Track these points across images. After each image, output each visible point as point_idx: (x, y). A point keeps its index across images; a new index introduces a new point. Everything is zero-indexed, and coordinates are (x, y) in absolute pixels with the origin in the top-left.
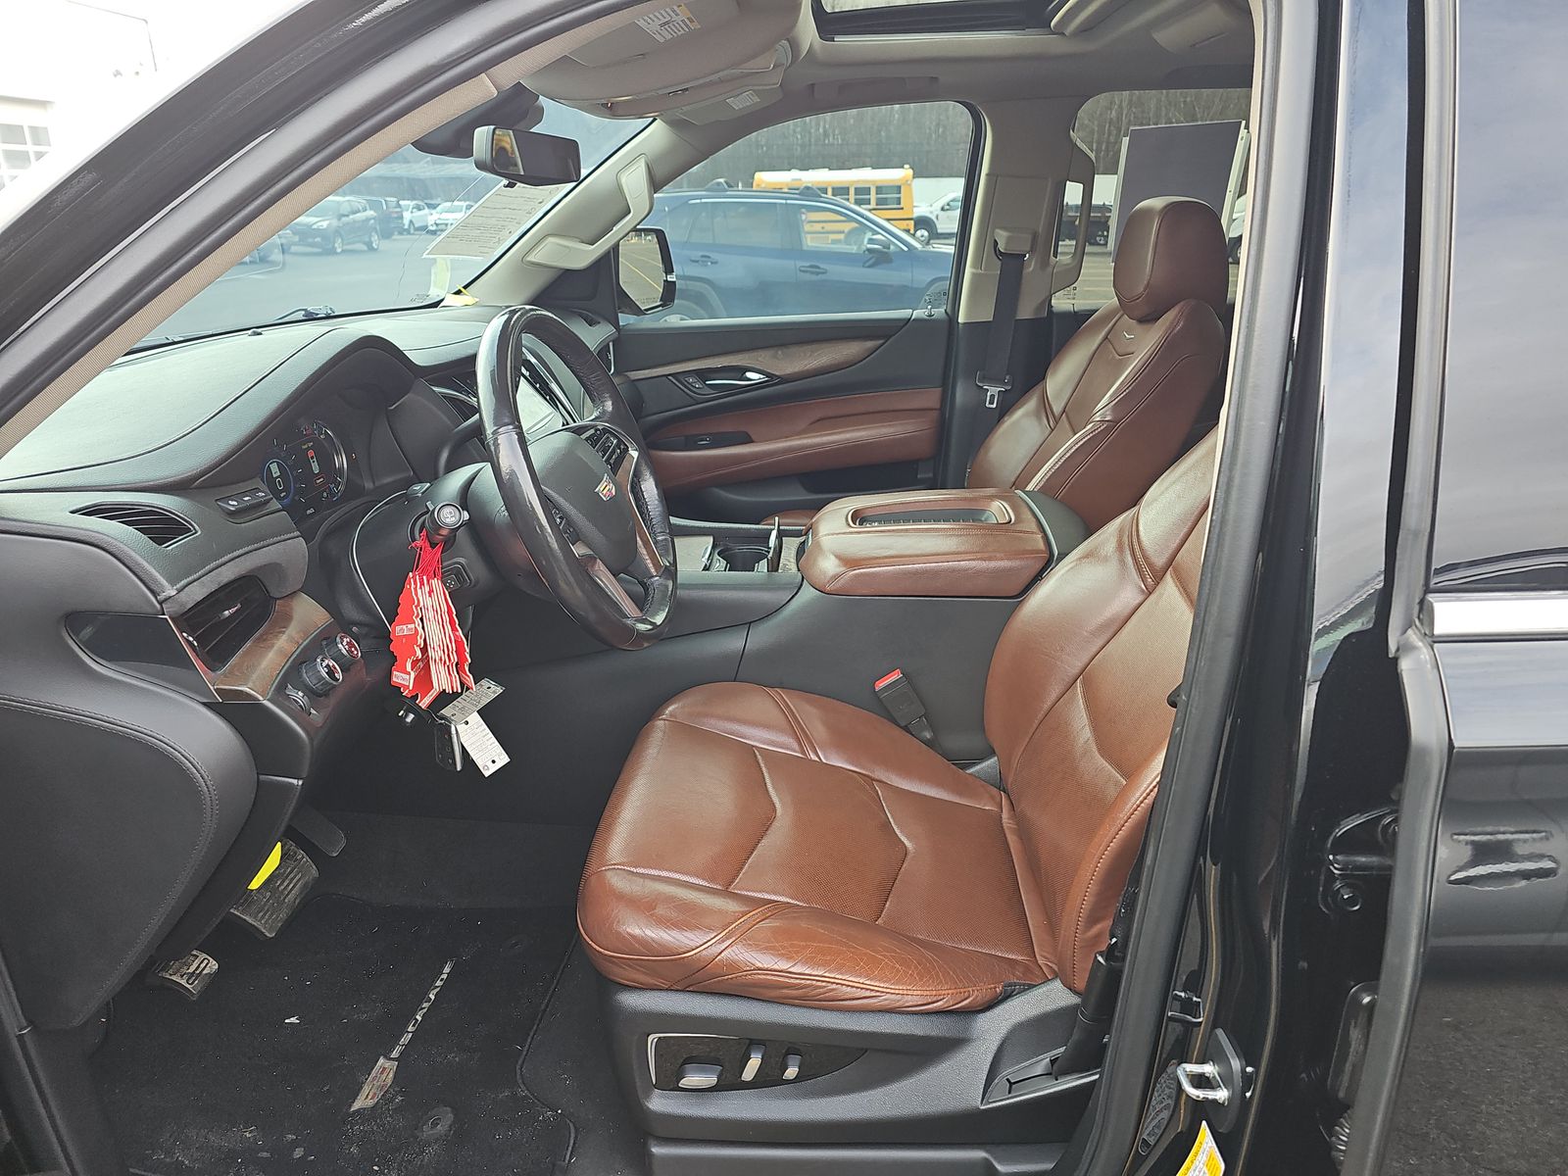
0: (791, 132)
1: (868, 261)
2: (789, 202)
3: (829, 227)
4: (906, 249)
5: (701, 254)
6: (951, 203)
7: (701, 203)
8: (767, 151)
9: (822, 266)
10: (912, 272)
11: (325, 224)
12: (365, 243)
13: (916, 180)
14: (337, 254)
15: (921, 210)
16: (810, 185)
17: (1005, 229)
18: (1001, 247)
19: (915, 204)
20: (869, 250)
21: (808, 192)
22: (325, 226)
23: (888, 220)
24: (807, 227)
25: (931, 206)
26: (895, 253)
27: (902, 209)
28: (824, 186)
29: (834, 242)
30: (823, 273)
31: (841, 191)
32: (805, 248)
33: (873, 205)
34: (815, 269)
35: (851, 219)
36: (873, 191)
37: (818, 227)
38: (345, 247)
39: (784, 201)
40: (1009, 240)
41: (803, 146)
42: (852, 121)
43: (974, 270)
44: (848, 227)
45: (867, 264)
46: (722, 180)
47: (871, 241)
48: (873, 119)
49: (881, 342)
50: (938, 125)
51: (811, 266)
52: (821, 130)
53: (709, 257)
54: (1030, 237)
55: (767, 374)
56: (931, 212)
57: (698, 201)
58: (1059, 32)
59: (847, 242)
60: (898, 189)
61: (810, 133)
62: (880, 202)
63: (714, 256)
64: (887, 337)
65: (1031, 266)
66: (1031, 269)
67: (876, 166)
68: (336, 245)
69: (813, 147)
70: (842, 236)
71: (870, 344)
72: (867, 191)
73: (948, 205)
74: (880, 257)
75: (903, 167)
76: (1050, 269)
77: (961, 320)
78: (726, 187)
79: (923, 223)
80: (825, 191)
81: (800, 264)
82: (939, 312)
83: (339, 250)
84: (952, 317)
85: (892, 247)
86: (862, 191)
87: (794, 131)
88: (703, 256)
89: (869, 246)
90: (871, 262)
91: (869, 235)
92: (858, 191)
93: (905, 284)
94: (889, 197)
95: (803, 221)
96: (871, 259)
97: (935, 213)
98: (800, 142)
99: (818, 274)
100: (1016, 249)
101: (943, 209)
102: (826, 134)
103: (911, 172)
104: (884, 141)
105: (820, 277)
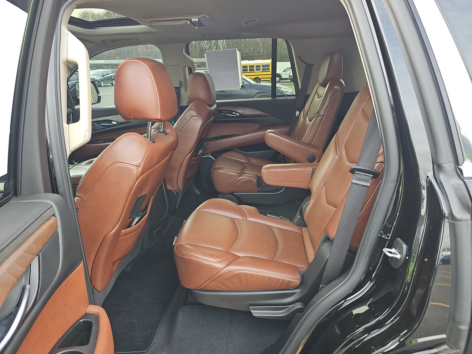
11: (99, 78)
12: (111, 83)
14: (102, 86)
22: (99, 79)
38: (105, 85)
55: (118, 122)
68: (102, 84)
83: (103, 86)
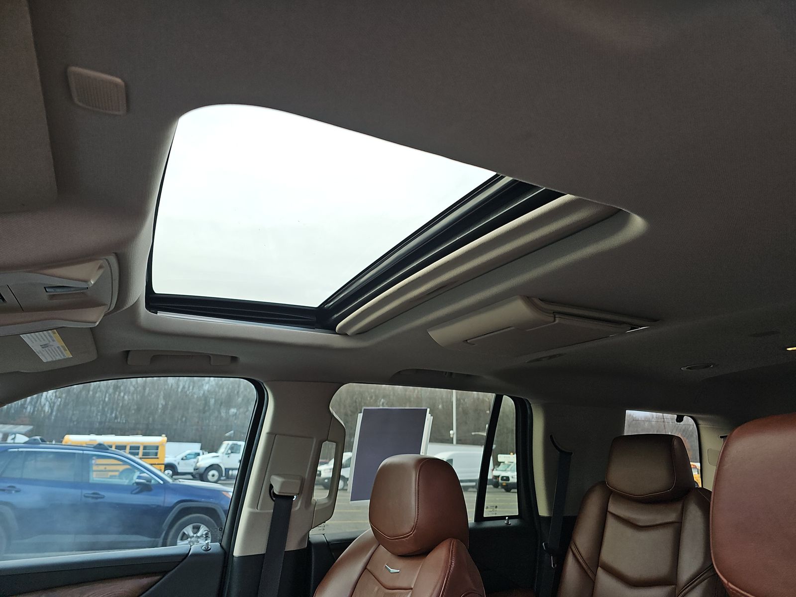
0: (95, 415)
1: (134, 490)
2: (85, 452)
3: (108, 468)
4: (162, 482)
5: (9, 485)
6: (188, 456)
7: (18, 451)
8: (76, 424)
9: (100, 493)
10: (165, 497)
13: (168, 443)
15: (169, 459)
16: (102, 443)
17: (279, 475)
18: (276, 490)
19: (166, 456)
20: (138, 483)
21: (100, 447)
23: (152, 464)
24: (95, 468)
25: (175, 457)
26: (154, 485)
27: (158, 458)
28: (110, 444)
29: (111, 477)
30: (101, 498)
31: (122, 447)
32: (91, 481)
33: (140, 455)
34: (96, 496)
35: (125, 463)
36: (141, 448)
37: (102, 468)
39: (81, 452)
40: (283, 485)
41: (100, 423)
42: (133, 412)
43: (251, 510)
44: (122, 468)
45: (134, 492)
46: (38, 438)
47: (139, 477)
48: (146, 411)
49: (157, 578)
50: (182, 417)
51: (94, 494)
52: (114, 415)
53: (14, 487)
54: (298, 482)
56: (175, 461)
57: (16, 450)
58: (343, 333)
59: (120, 477)
60: (157, 448)
61: (106, 416)
62: (144, 454)
63: (18, 486)
64: (165, 573)
65: (298, 505)
66: (298, 507)
67: (145, 434)
69: (107, 424)
70: (117, 473)
71: (145, 581)
72: (138, 448)
73: (186, 457)
74: (145, 487)
75: (161, 436)
76: (311, 508)
77: (237, 552)
78: (40, 441)
79: (170, 466)
80: (111, 447)
81: (85, 492)
82: (215, 547)
84: (227, 551)
85: (153, 481)
86: (134, 449)
87: (97, 415)
88: (10, 487)
89: (138, 481)
90: (137, 490)
91: (137, 474)
92: (131, 448)
93: (159, 504)
94: (151, 452)
95: (92, 464)
96: (136, 489)
97: (178, 461)
98: (99, 420)
99: (97, 498)
100: (287, 492)
101: (182, 459)
102: (116, 418)
103: (166, 439)
104: (151, 422)
105: (99, 500)
